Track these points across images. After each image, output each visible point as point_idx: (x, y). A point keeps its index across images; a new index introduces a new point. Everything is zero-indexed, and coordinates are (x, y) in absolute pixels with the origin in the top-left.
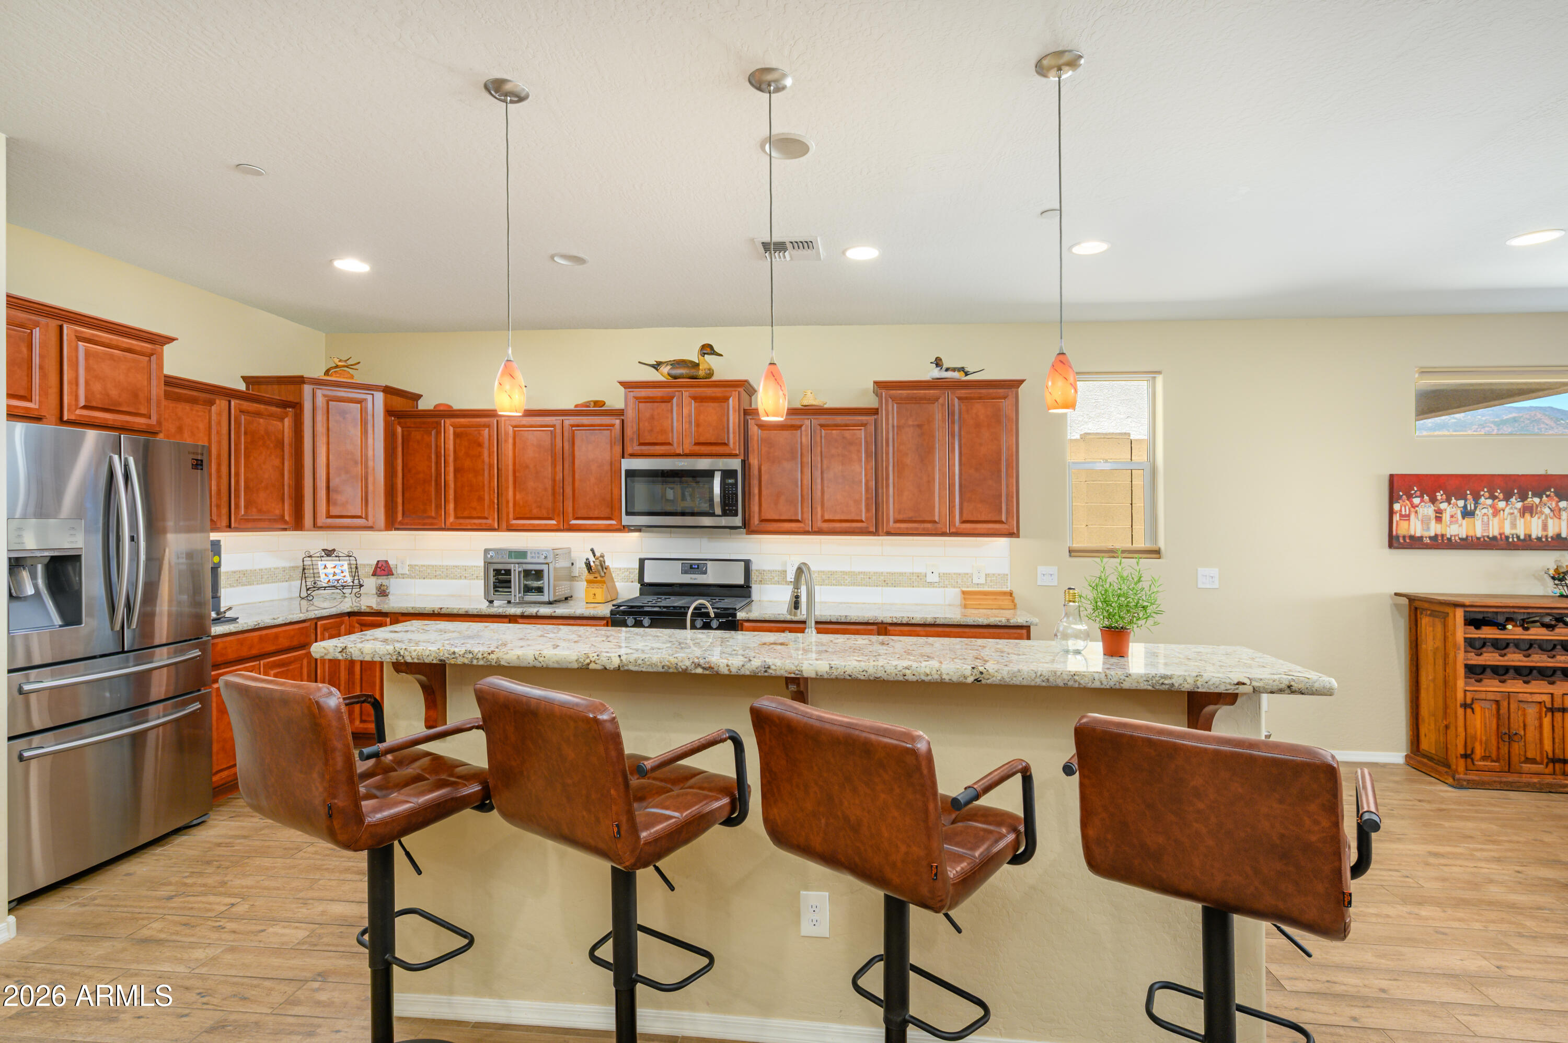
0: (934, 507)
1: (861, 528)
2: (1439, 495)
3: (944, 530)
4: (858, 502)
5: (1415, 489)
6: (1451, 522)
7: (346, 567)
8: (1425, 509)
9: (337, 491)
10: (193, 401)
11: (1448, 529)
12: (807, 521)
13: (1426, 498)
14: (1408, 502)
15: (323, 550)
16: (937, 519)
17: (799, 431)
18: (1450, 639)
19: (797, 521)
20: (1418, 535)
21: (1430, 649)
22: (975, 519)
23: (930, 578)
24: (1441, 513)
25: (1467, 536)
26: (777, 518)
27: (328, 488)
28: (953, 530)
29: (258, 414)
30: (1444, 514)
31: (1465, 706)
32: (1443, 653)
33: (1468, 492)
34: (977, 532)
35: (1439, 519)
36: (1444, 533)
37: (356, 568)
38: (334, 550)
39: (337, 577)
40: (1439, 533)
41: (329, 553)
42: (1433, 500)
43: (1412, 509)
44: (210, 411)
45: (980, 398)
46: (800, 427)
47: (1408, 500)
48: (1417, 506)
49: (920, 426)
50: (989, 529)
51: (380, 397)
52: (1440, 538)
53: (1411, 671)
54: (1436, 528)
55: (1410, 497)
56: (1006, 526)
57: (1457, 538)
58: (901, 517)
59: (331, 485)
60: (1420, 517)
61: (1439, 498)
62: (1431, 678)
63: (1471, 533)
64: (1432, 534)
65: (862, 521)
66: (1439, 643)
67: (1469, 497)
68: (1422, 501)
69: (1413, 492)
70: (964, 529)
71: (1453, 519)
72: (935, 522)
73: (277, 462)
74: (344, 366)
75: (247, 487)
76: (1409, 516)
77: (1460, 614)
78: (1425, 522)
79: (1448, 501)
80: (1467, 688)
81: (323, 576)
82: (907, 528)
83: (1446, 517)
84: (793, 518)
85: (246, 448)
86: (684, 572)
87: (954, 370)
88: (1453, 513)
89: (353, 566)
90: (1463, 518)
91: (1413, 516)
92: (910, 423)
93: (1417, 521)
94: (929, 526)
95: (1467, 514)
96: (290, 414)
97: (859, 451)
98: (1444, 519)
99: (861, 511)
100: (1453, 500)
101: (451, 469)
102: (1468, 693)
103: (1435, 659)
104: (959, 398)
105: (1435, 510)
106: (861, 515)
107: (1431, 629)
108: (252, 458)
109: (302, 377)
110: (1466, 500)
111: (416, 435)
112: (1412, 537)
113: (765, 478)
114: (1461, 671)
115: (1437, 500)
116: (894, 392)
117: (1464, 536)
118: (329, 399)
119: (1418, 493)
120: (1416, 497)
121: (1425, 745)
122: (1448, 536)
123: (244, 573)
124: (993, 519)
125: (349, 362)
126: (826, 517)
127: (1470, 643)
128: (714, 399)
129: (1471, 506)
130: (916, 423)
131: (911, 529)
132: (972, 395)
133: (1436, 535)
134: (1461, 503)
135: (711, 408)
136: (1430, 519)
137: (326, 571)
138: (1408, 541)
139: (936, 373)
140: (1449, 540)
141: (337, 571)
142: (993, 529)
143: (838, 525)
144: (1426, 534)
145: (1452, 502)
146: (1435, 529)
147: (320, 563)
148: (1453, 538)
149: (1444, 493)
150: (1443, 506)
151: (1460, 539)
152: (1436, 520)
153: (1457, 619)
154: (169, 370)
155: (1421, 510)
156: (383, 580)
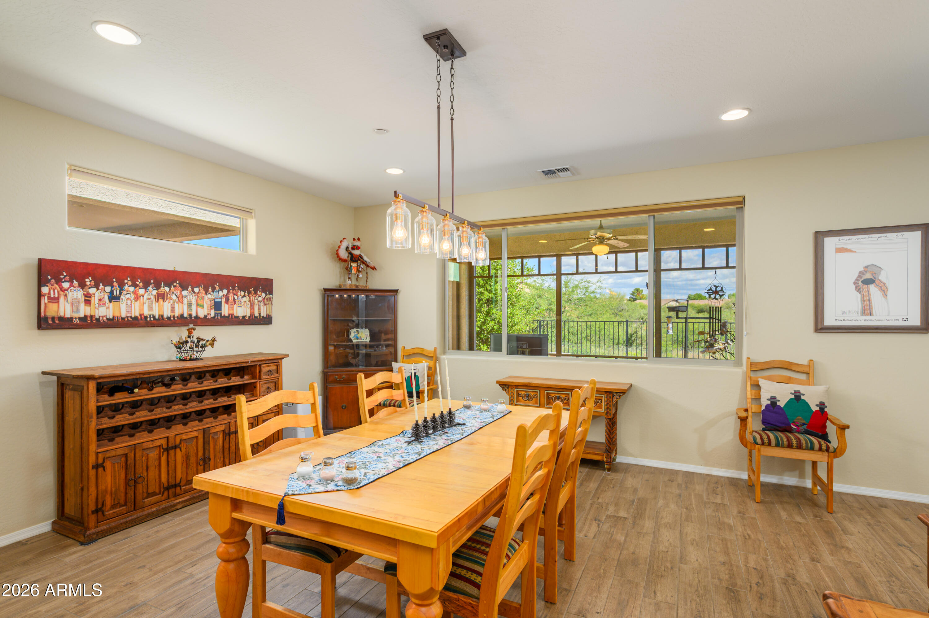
2: (88, 281)
5: (65, 274)
6: (99, 305)
8: (75, 293)
11: (97, 310)
13: (75, 283)
14: (56, 286)
18: (85, 410)
20: (68, 315)
21: (71, 420)
24: (90, 297)
25: (114, 317)
30: (93, 298)
31: (96, 467)
32: (80, 422)
33: (114, 280)
35: (88, 302)
36: (93, 314)
40: (88, 314)
42: (82, 285)
43: (61, 293)
47: (57, 284)
48: (67, 290)
52: (89, 319)
53: (58, 443)
54: (85, 309)
55: (59, 281)
57: (105, 318)
60: (69, 300)
61: (88, 283)
62: (71, 446)
63: (117, 314)
64: (82, 315)
66: (78, 414)
67: (115, 284)
68: (72, 285)
69: (62, 277)
71: (101, 303)
76: (58, 299)
77: (92, 386)
78: (75, 304)
79: (97, 286)
80: (99, 450)
83: (95, 300)
88: (101, 297)
90: (110, 302)
91: (62, 299)
93: (66, 303)
95: (113, 298)
98: (92, 302)
100: (101, 286)
102: (100, 455)
103: (74, 429)
105: (84, 294)
107: (72, 401)
110: (112, 287)
112: (61, 319)
114: (93, 436)
115: (86, 285)
117: (111, 317)
119: (67, 278)
120: (65, 281)
121: (67, 510)
122: (97, 317)
127: (100, 410)
129: (116, 292)
133: (86, 317)
134: (108, 289)
136: (79, 302)
138: (57, 322)
140: (98, 320)
144: (76, 315)
145: (100, 288)
146: (84, 311)
148: (101, 319)
149: (92, 280)
150: (92, 291)
151: (107, 319)
152: (85, 303)
153: (90, 391)
155: (70, 293)
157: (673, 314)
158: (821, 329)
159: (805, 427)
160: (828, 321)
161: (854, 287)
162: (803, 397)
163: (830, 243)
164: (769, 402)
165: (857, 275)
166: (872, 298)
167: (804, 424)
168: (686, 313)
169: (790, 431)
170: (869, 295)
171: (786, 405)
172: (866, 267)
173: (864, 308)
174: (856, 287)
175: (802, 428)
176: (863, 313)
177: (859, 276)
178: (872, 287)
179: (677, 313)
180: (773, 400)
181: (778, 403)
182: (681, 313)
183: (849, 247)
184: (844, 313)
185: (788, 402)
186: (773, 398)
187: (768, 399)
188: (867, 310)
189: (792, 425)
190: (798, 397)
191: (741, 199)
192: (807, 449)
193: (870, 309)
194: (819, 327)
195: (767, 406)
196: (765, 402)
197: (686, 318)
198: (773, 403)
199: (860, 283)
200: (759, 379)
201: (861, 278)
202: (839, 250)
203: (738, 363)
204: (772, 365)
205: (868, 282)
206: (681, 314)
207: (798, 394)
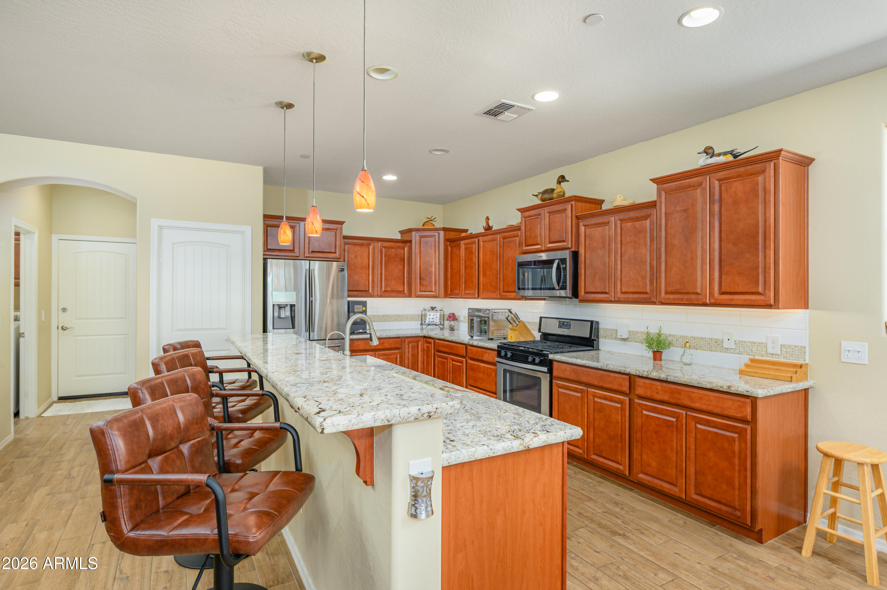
0: (697, 280)
1: (645, 299)
3: (704, 301)
4: (644, 278)
7: (438, 316)
9: (423, 280)
10: (362, 245)
12: (611, 293)
15: (431, 307)
16: (699, 291)
17: (607, 227)
19: (606, 293)
22: (733, 291)
23: (726, 345)
26: (594, 291)
27: (420, 278)
28: (713, 301)
29: (392, 247)
34: (733, 303)
37: (444, 316)
38: (435, 307)
39: (433, 320)
41: (433, 308)
44: (369, 248)
45: (739, 176)
46: (608, 223)
49: (685, 211)
50: (746, 300)
51: (442, 233)
56: (762, 297)
58: (670, 289)
59: (421, 277)
65: (647, 293)
70: (722, 300)
72: (697, 294)
73: (401, 267)
74: (429, 221)
75: (385, 279)
81: (428, 319)
82: (674, 299)
84: (603, 291)
85: (385, 262)
86: (560, 327)
87: (725, 154)
89: (442, 315)
92: (678, 209)
94: (693, 297)
96: (408, 246)
97: (645, 237)
99: (646, 285)
101: (464, 266)
104: (719, 180)
106: (646, 288)
108: (388, 266)
109: (410, 229)
111: (454, 250)
113: (588, 262)
116: (666, 185)
118: (421, 237)
123: (399, 316)
124: (750, 291)
125: (432, 218)
126: (623, 290)
128: (559, 211)
130: (683, 208)
131: (678, 299)
132: (730, 175)
135: (557, 217)
137: (430, 317)
139: (703, 161)
141: (434, 317)
142: (749, 300)
143: (630, 296)
147: (428, 313)
154: (345, 233)
156: (452, 323)
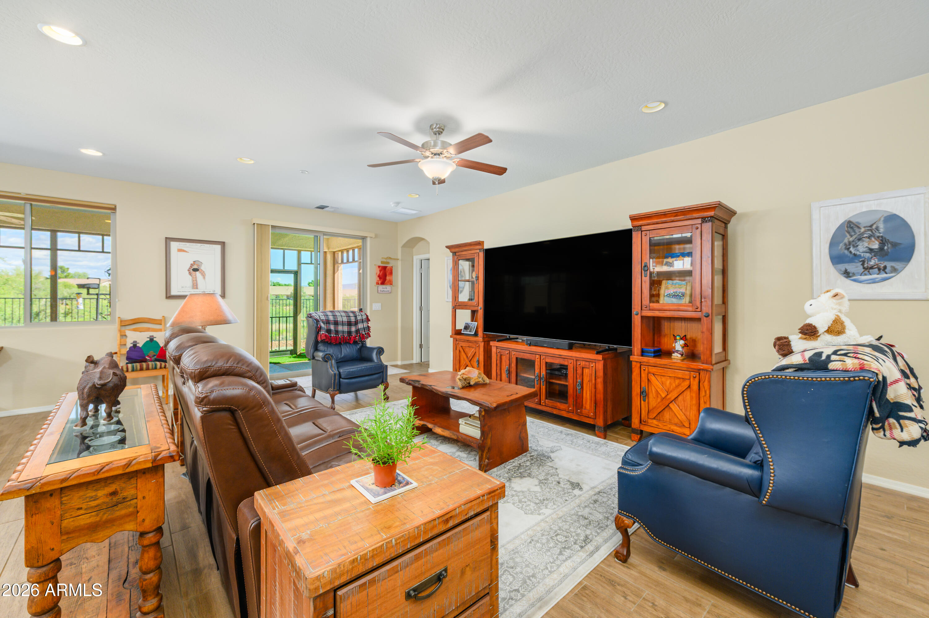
157: (84, 291)
158: (169, 297)
159: (155, 357)
160: (174, 292)
161: (188, 272)
162: (155, 339)
163: (174, 246)
164: (132, 345)
165: (190, 266)
166: (198, 279)
167: (154, 355)
168: (97, 290)
169: (145, 361)
170: (196, 278)
171: (145, 345)
172: (194, 262)
173: (193, 284)
174: (189, 273)
175: (153, 358)
176: (193, 288)
177: (191, 267)
178: (197, 273)
179: (88, 289)
180: (135, 343)
181: (138, 345)
182: (92, 289)
183: (185, 249)
184: (182, 287)
185: (145, 343)
186: (135, 342)
187: (131, 343)
188: (195, 285)
189: (147, 358)
190: (152, 340)
191: (113, 207)
192: (153, 369)
193: (197, 285)
194: (168, 296)
195: (130, 348)
196: (129, 345)
197: (97, 294)
198: (135, 346)
199: (191, 271)
200: (126, 331)
201: (192, 267)
202: (180, 250)
203: (112, 322)
204: (137, 321)
205: (196, 270)
206: (91, 291)
207: (152, 338)
